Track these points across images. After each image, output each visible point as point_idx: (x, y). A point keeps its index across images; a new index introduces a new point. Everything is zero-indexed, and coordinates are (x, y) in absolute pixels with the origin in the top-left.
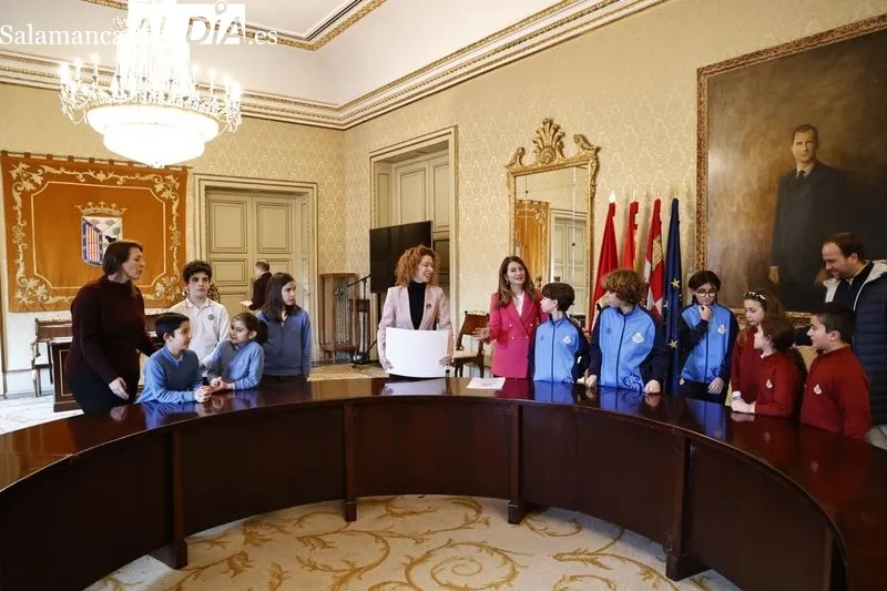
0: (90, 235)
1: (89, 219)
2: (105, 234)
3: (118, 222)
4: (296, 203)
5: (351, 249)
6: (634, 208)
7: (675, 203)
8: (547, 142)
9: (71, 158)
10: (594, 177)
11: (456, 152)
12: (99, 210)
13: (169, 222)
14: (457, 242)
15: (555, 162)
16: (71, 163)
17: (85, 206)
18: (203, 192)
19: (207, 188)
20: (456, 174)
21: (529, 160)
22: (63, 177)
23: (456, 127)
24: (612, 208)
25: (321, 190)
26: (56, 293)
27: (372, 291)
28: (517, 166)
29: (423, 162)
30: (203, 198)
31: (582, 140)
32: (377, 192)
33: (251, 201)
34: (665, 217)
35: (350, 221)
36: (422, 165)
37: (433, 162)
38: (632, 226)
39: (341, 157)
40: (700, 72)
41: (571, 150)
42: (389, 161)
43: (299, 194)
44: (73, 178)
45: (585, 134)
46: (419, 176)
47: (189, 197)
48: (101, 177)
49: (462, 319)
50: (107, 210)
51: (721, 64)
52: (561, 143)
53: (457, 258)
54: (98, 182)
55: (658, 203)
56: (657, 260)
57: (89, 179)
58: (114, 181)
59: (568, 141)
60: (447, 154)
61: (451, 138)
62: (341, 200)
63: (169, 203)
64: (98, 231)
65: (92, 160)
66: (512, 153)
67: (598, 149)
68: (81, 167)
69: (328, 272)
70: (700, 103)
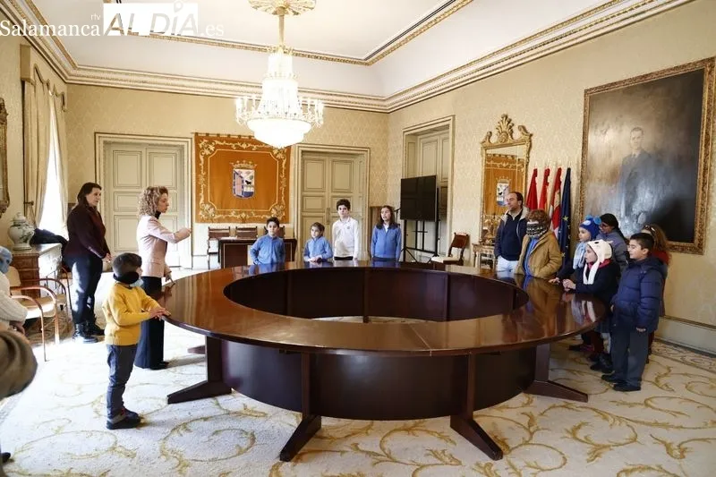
0: (237, 180)
1: (237, 170)
2: (245, 179)
3: (252, 172)
4: (356, 161)
5: (390, 191)
6: (547, 173)
7: (569, 170)
8: (504, 129)
9: (229, 136)
10: (529, 152)
11: (454, 132)
12: (243, 165)
13: (280, 173)
14: (452, 189)
15: (508, 142)
16: (229, 138)
17: (235, 163)
18: (300, 155)
19: (303, 151)
20: (453, 145)
21: (494, 140)
22: (225, 147)
23: (454, 116)
24: (535, 171)
25: (372, 152)
26: (219, 213)
27: (401, 218)
28: (487, 143)
29: (436, 136)
30: (300, 158)
31: (523, 128)
32: (407, 154)
33: (328, 160)
34: (563, 178)
35: (390, 172)
36: (435, 138)
37: (443, 136)
38: (546, 183)
39: (386, 131)
40: (586, 91)
41: (517, 135)
42: (415, 134)
43: (358, 155)
44: (230, 147)
45: (524, 125)
46: (434, 146)
47: (292, 158)
48: (244, 146)
49: (453, 236)
50: (246, 165)
51: (596, 88)
52: (512, 131)
53: (452, 200)
54: (242, 149)
55: (560, 170)
56: (556, 204)
57: (238, 148)
58: (250, 148)
59: (515, 129)
60: (448, 132)
61: (451, 122)
62: (385, 159)
63: (281, 160)
64: (241, 177)
65: (240, 136)
66: (485, 135)
67: (531, 135)
68: (234, 141)
69: (375, 205)
70: (585, 111)
